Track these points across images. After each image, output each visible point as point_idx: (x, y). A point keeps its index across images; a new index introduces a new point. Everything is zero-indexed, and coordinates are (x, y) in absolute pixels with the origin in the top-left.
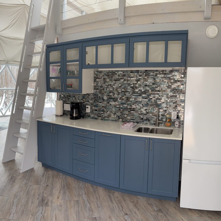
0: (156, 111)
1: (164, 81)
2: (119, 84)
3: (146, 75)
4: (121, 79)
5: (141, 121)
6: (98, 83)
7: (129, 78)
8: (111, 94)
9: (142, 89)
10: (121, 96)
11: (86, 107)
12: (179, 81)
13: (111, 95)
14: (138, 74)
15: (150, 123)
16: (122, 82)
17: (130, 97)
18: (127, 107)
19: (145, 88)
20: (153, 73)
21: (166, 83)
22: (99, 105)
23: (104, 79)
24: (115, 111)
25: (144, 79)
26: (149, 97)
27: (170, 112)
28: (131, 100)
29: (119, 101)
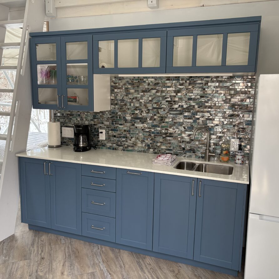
0: (205, 137)
1: (219, 92)
2: (148, 97)
3: (190, 84)
4: (152, 89)
5: (182, 152)
6: (117, 95)
7: (164, 87)
8: (137, 111)
9: (183, 104)
10: (152, 115)
11: (98, 131)
12: (242, 93)
13: (137, 114)
14: (178, 82)
15: (196, 156)
16: (154, 94)
17: (166, 115)
18: (161, 131)
19: (188, 104)
20: (201, 80)
21: (223, 95)
22: (119, 128)
23: (127, 89)
24: (143, 136)
25: (187, 89)
26: (194, 117)
27: (228, 139)
28: (167, 120)
29: (149, 122)
